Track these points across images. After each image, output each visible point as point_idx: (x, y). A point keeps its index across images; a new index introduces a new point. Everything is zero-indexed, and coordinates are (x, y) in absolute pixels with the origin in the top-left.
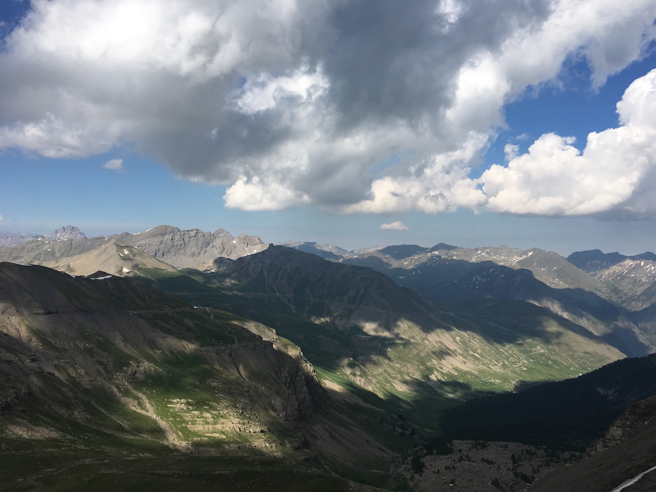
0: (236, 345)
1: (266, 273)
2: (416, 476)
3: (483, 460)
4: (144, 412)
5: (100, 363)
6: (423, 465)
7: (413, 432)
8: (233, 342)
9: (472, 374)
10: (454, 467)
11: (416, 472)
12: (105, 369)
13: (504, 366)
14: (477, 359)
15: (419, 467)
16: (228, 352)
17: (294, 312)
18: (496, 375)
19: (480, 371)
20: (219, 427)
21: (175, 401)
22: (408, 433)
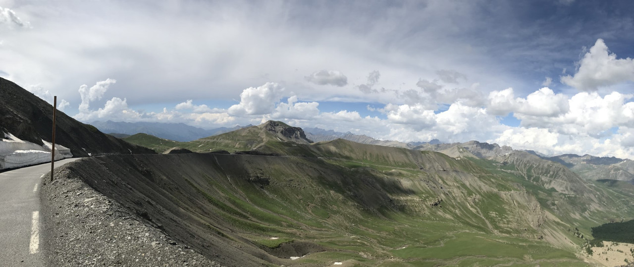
0: (513, 192)
1: (515, 163)
2: (590, 255)
3: (618, 250)
4: (479, 215)
5: (462, 193)
6: (592, 251)
7: (582, 237)
8: (511, 190)
9: (603, 212)
10: (606, 253)
11: (589, 254)
12: (464, 195)
13: (617, 210)
14: (605, 206)
15: (590, 252)
16: (509, 194)
17: (527, 180)
18: (614, 214)
19: (607, 211)
20: (509, 226)
21: (491, 212)
22: (580, 236)
